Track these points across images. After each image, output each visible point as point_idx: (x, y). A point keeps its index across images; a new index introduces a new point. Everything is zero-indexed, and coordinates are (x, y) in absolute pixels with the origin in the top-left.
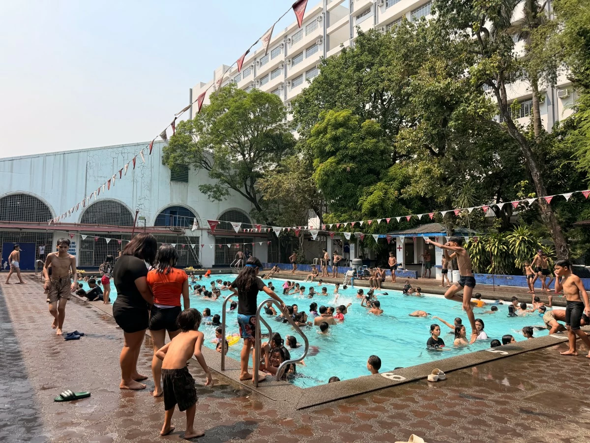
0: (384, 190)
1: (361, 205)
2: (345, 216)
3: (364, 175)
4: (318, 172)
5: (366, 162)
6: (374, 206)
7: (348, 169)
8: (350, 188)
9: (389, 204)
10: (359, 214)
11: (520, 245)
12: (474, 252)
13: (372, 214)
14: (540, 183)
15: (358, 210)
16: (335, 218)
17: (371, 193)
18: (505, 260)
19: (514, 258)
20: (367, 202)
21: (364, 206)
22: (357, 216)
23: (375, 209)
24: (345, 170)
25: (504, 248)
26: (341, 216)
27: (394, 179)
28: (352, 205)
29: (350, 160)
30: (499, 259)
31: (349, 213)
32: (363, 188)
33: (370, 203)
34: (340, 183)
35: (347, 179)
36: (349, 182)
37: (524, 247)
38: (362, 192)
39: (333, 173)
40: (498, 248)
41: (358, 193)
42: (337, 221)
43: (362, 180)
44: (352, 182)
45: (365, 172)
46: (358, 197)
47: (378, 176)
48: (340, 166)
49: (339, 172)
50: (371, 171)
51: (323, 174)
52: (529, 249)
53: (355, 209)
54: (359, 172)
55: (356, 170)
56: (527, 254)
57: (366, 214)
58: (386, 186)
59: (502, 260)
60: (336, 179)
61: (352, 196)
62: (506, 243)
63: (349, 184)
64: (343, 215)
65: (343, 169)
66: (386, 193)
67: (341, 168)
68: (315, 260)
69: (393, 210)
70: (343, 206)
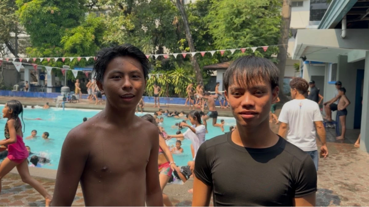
0: (83, 34)
1: (64, 43)
2: (48, 51)
3: (65, 18)
4: (23, 11)
5: (67, 8)
6: (75, 45)
7: (52, 12)
8: (53, 28)
9: (87, 45)
10: (61, 50)
11: (179, 79)
12: (151, 83)
13: (73, 51)
14: (191, 42)
15: (60, 47)
16: (39, 52)
17: (73, 34)
18: (168, 88)
19: (174, 87)
20: (68, 41)
21: (66, 44)
22: (59, 52)
23: (76, 47)
24: (49, 12)
25: (169, 81)
26: (44, 51)
27: (90, 25)
28: (55, 42)
29: (54, 4)
30: (165, 88)
31: (52, 49)
32: (65, 29)
33: (72, 42)
34: (43, 22)
35: (51, 20)
36: (52, 22)
37: (181, 81)
38: (64, 33)
39: (38, 13)
40: (166, 81)
41: (61, 33)
42: (41, 55)
43: (63, 22)
44: (55, 23)
45: (67, 16)
46: (60, 36)
47: (77, 21)
48: (45, 8)
49: (44, 13)
50: (71, 16)
51: (29, 13)
52: (184, 82)
53: (57, 46)
54: (62, 15)
55: (59, 14)
56: (182, 85)
57: (67, 51)
58: (85, 31)
59: (167, 88)
60: (41, 19)
61: (55, 35)
62: (170, 78)
63: (52, 24)
64: (46, 50)
65: (48, 11)
66: (85, 36)
67: (45, 10)
68: (15, 87)
69: (90, 49)
70: (46, 42)
